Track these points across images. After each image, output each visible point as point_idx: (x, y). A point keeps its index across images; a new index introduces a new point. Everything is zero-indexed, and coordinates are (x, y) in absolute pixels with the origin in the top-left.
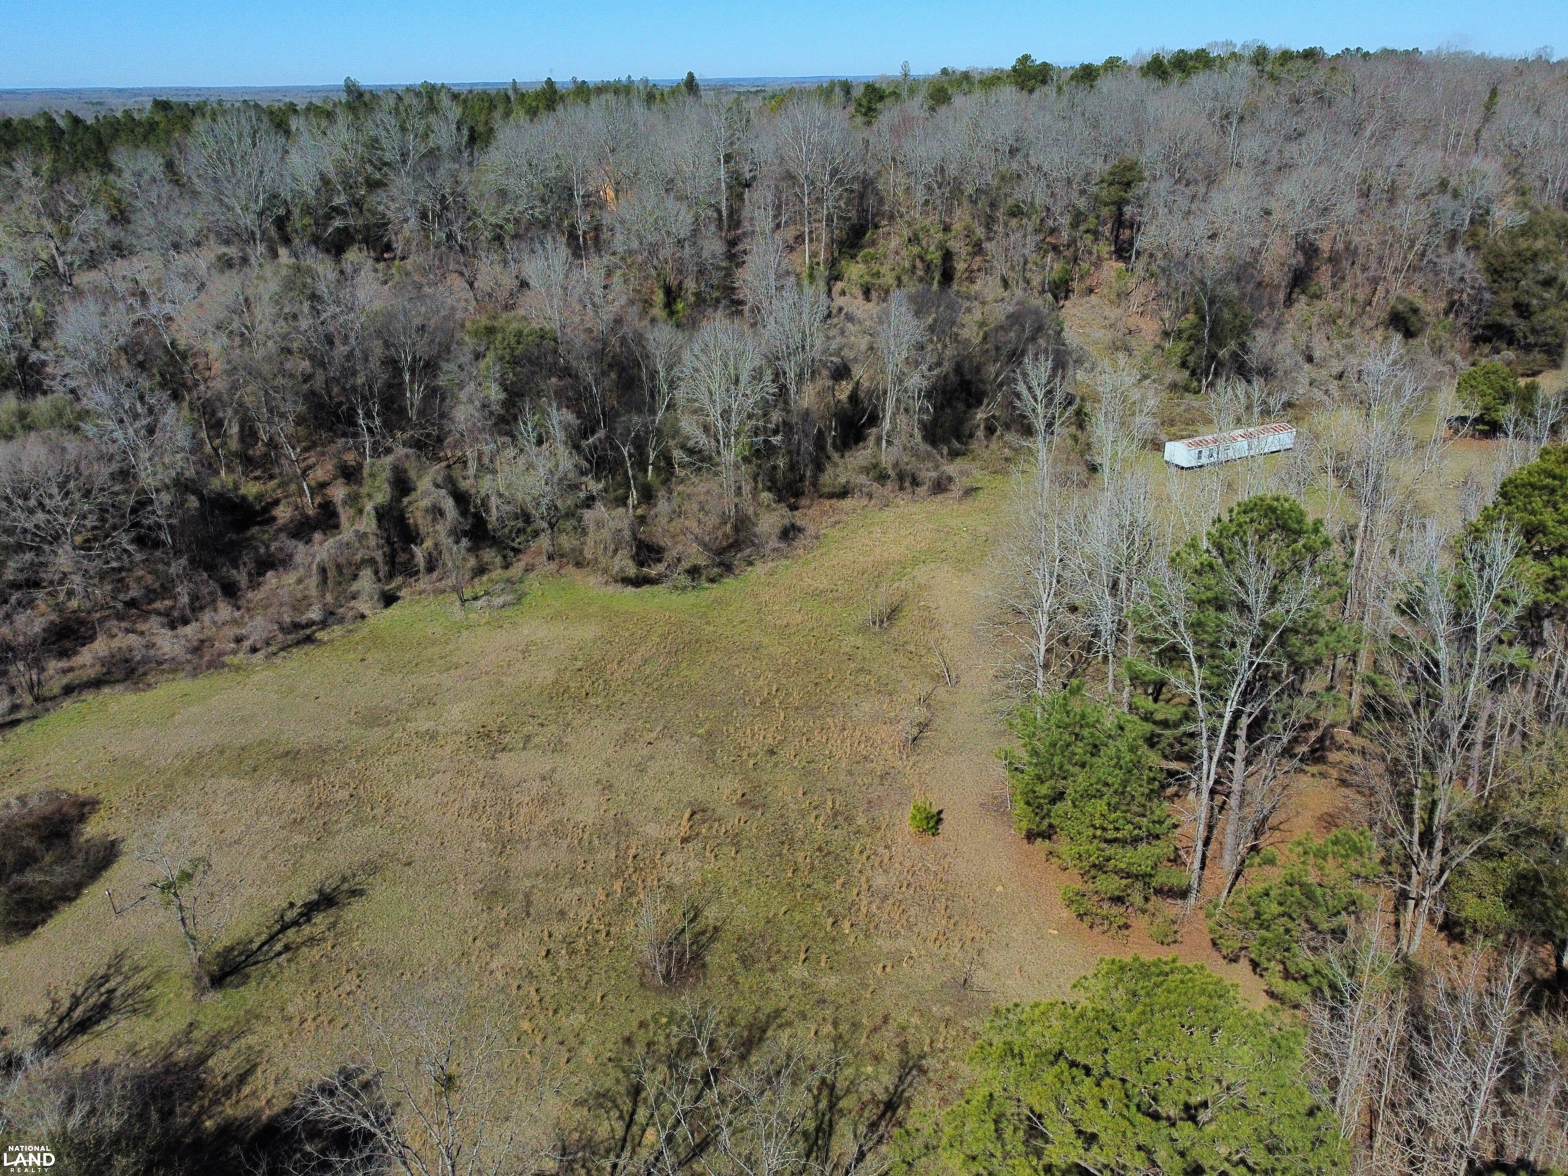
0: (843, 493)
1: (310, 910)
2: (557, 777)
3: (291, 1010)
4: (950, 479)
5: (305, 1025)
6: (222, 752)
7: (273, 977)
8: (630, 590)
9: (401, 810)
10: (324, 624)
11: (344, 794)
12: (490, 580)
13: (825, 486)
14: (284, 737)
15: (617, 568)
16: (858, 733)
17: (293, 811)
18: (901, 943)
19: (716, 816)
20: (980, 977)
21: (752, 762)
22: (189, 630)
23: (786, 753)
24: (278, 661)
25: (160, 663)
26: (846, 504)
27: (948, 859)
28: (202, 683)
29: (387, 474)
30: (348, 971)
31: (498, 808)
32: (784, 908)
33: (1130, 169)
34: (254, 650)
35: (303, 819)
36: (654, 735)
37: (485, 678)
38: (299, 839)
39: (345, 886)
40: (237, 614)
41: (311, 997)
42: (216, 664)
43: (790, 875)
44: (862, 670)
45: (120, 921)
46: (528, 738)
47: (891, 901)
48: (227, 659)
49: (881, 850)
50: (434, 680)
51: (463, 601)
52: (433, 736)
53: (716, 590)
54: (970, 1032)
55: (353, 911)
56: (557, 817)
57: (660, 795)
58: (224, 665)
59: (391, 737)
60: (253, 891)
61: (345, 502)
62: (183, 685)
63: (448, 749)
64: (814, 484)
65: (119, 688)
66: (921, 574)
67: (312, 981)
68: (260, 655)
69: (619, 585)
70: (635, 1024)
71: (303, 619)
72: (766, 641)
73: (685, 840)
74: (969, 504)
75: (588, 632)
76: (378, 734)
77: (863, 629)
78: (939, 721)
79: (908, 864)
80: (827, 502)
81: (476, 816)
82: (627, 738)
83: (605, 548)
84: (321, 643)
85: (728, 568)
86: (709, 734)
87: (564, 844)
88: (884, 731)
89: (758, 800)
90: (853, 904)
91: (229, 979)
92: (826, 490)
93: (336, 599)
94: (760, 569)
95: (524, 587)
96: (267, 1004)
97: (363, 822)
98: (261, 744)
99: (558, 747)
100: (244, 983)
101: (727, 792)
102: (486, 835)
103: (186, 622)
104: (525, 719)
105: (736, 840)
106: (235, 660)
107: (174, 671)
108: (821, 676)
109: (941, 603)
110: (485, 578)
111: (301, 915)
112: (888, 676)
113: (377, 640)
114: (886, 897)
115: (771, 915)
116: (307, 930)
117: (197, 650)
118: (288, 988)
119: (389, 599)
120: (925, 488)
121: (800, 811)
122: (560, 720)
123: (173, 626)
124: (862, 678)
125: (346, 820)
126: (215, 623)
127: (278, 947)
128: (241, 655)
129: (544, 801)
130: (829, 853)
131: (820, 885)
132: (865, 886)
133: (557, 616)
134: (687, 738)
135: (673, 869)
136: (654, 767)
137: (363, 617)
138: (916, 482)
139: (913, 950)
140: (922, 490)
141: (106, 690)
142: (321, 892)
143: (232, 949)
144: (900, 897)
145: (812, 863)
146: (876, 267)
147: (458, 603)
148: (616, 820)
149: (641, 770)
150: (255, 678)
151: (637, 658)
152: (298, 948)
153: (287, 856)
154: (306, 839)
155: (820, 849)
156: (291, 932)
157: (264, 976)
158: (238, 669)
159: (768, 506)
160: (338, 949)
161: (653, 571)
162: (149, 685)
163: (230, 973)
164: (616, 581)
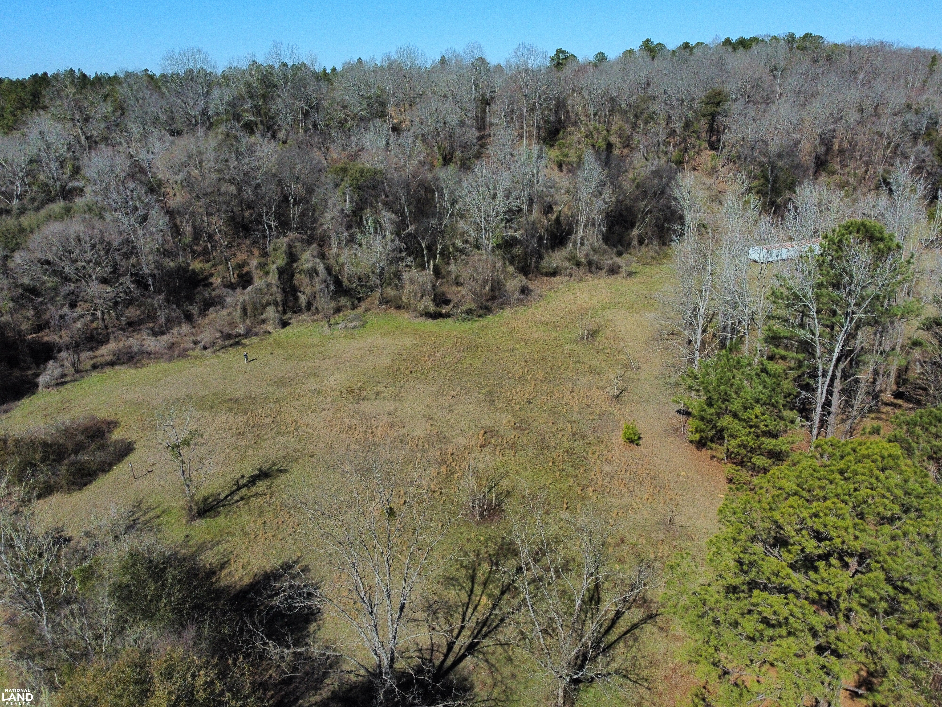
0: (554, 273)
1: (254, 480)
2: (398, 413)
3: (249, 530)
4: (619, 267)
5: (258, 538)
6: (191, 398)
7: (235, 512)
8: (430, 321)
9: (304, 428)
10: (246, 336)
11: (268, 420)
12: (344, 315)
13: (543, 268)
14: (228, 392)
15: (422, 307)
16: (581, 393)
17: (238, 429)
18: (625, 501)
19: (499, 434)
20: (679, 519)
21: (518, 406)
22: (164, 337)
23: (538, 403)
24: (220, 354)
25: (149, 354)
26: (557, 279)
27: (648, 458)
28: (175, 365)
29: (284, 248)
30: (281, 510)
31: (364, 428)
32: (550, 482)
33: (719, 94)
34: (205, 348)
35: (244, 433)
36: (455, 393)
37: (347, 363)
38: (242, 442)
39: (275, 468)
40: (193, 330)
41: (260, 523)
42: (183, 355)
43: (550, 464)
44: (579, 361)
45: (137, 483)
46: (378, 394)
47: (616, 479)
48: (188, 353)
49: (605, 452)
50: (317, 364)
51: (330, 325)
52: (319, 392)
53: (482, 322)
54: (678, 547)
55: (281, 480)
56: (401, 433)
57: (463, 423)
58: (187, 356)
59: (294, 392)
60: (218, 468)
61: (257, 268)
62: (162, 365)
63: (329, 398)
64: (537, 267)
65: (127, 366)
66: (608, 314)
67: (259, 515)
68: (209, 351)
69: (423, 318)
70: (464, 540)
71: (234, 332)
72: (517, 347)
73: (482, 446)
74: (631, 280)
75: (408, 341)
76: (285, 390)
77: (576, 341)
78: (631, 388)
79: (624, 460)
80: (545, 278)
81: (351, 432)
82: (438, 394)
83: (416, 295)
84: (245, 345)
85: (488, 310)
86: (489, 392)
87: (408, 447)
88: (598, 392)
89: (524, 426)
90: (592, 479)
91: (207, 514)
92: (543, 271)
93: (252, 323)
94: (508, 312)
95: (366, 319)
96: (234, 526)
97: (282, 434)
98: (214, 394)
99: (397, 398)
100: (217, 516)
101: (505, 422)
102: (358, 441)
103: (162, 333)
104: (375, 384)
105: (513, 446)
106: (194, 353)
107: (158, 358)
108: (554, 364)
109: (623, 329)
110: (341, 314)
111: (249, 482)
112: (595, 364)
113: (278, 344)
114: (613, 477)
115: (542, 485)
116: (253, 489)
117: (171, 347)
118: (244, 519)
119: (285, 324)
120: (604, 271)
121: (551, 432)
122: (397, 384)
123: (155, 335)
124: (579, 366)
125: (271, 433)
126: (180, 334)
127: (237, 497)
128: (197, 351)
129: (392, 425)
130: (573, 454)
131: (571, 470)
132: (598, 471)
133: (387, 333)
134: (476, 395)
135: (476, 460)
136: (457, 409)
137: (269, 333)
138: (599, 268)
139: (634, 504)
140: (602, 273)
141: (118, 367)
142: (260, 470)
143: (208, 498)
144: (621, 477)
145: (563, 459)
146: (566, 151)
147: (327, 326)
148: (438, 436)
149: (450, 410)
150: (207, 362)
151: (439, 354)
152: (249, 498)
153: (236, 451)
154: (248, 443)
155: (567, 452)
156: (244, 491)
157: (229, 512)
158: (196, 357)
159: (513, 274)
160: (274, 499)
161: (444, 310)
162: (143, 365)
163: (209, 510)
164: (422, 316)
